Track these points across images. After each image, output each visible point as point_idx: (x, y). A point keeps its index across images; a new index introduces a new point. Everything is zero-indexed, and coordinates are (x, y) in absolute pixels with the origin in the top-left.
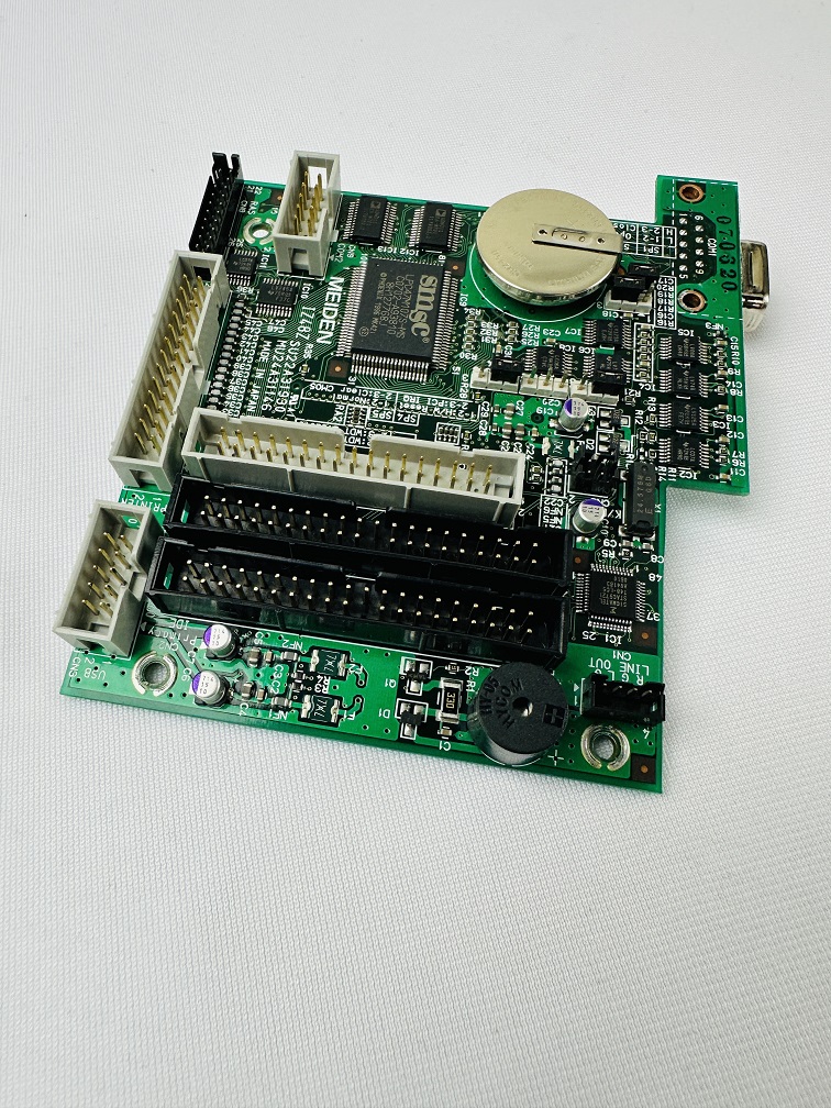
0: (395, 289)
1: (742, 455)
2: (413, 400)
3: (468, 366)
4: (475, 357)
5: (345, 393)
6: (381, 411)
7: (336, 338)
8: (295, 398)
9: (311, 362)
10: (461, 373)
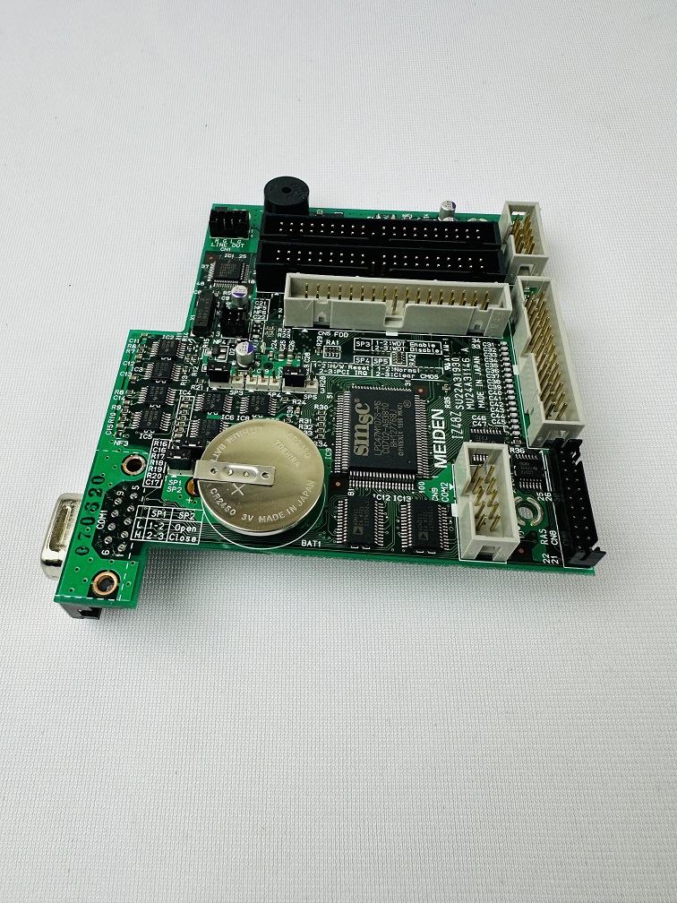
0: (389, 442)
1: (128, 351)
2: (360, 372)
3: (321, 399)
4: (316, 406)
5: (411, 374)
6: (382, 363)
7: (429, 414)
8: (447, 368)
9: (444, 394)
10: (326, 394)
